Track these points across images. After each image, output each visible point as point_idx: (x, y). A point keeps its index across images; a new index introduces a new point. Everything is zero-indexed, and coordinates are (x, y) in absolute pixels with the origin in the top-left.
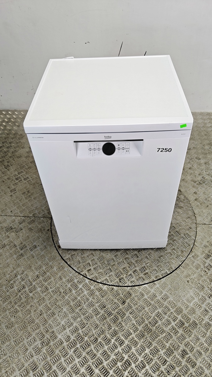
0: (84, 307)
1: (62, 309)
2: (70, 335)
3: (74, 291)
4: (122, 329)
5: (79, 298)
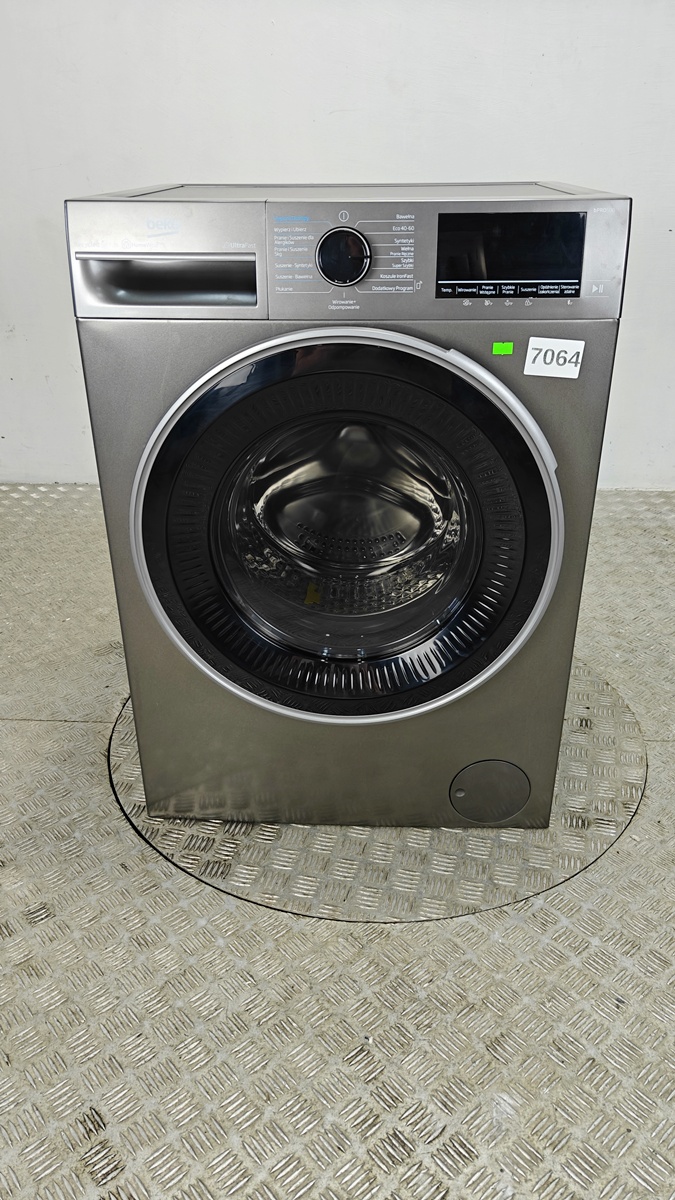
0: (210, 992)
1: (118, 998)
2: (139, 1094)
3: (172, 940)
4: (370, 1073)
5: (192, 961)
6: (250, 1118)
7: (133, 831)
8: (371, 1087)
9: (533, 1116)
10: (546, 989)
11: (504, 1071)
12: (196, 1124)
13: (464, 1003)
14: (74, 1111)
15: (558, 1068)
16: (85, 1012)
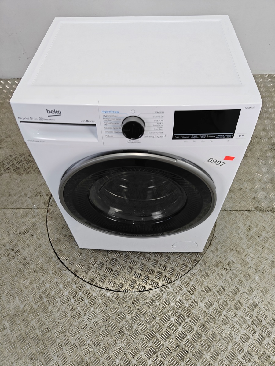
0: (84, 320)
3: (72, 300)
4: (128, 346)
5: (78, 308)
6: (97, 362)
7: (57, 258)
8: (129, 351)
9: (171, 358)
10: (178, 315)
11: (164, 344)
12: (83, 365)
13: (155, 321)
14: (50, 361)
15: (179, 343)
16: (50, 328)
